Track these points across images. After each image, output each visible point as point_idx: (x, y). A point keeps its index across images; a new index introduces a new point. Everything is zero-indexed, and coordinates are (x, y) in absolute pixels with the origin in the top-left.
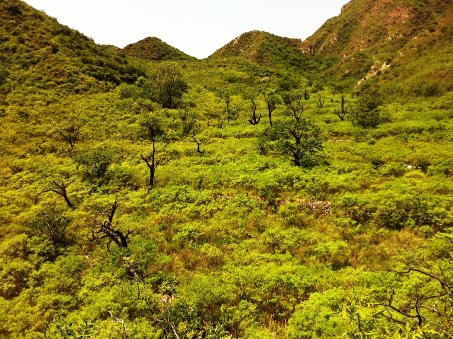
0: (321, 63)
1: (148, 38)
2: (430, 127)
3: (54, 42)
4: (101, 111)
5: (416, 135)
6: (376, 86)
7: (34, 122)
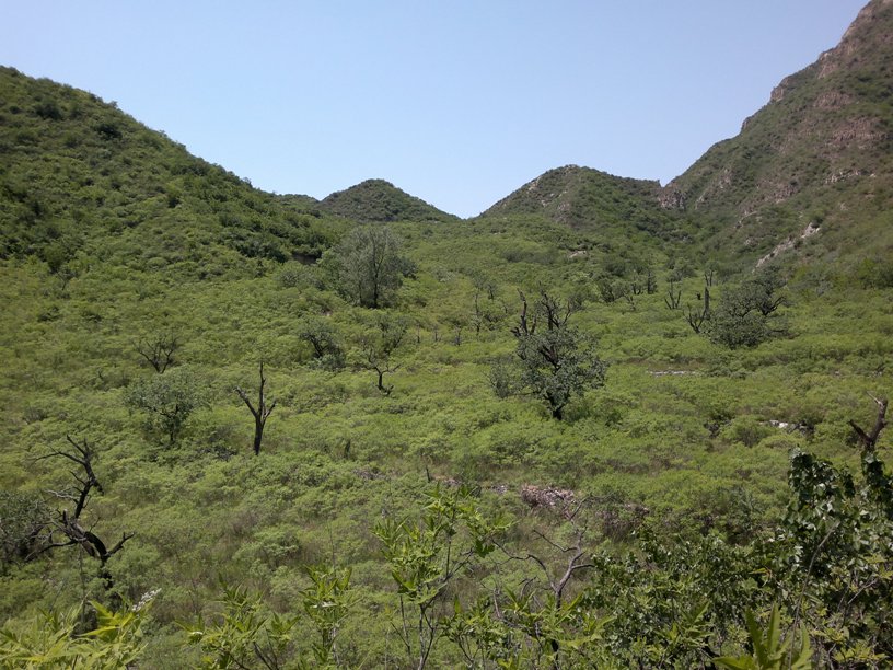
0: (698, 226)
1: (369, 181)
2: (863, 348)
3: (173, 187)
4: (235, 312)
5: (831, 363)
6: (790, 268)
7: (107, 329)
